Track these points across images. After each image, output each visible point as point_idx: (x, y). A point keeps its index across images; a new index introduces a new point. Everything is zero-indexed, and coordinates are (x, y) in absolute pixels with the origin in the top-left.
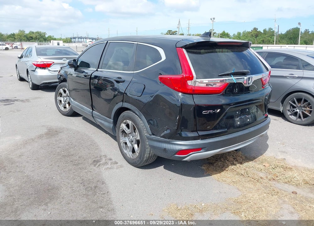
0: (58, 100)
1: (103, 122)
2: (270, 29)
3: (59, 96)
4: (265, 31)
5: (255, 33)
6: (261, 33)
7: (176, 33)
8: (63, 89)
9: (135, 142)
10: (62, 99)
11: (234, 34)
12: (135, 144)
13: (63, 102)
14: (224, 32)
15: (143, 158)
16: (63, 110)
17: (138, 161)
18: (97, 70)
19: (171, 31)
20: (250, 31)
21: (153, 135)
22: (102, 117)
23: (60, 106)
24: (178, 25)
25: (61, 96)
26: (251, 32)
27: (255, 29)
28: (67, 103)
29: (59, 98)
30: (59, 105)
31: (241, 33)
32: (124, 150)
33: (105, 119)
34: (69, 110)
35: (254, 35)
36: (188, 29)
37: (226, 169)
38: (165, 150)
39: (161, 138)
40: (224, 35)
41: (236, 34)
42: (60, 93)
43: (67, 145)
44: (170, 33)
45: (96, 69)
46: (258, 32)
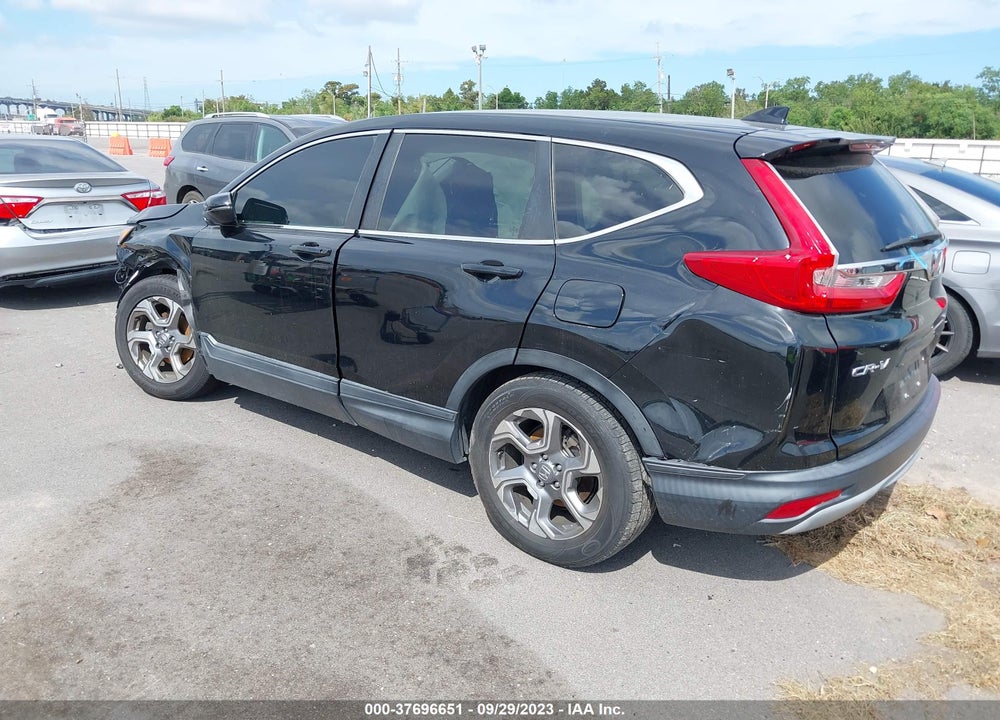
0: (130, 345)
1: (398, 418)
2: (640, 85)
3: (135, 328)
4: (625, 89)
5: (600, 95)
6: (616, 95)
7: (355, 91)
8: (153, 302)
9: (573, 483)
10: (149, 337)
11: (538, 99)
12: (570, 489)
13: (154, 350)
14: (507, 92)
15: (617, 536)
16: (157, 379)
17: (592, 547)
18: (356, 235)
19: (338, 83)
20: (585, 89)
21: (670, 457)
22: (398, 402)
23: (141, 366)
24: (366, 65)
25: (143, 329)
26: (588, 94)
27: (599, 84)
28: (176, 354)
29: (136, 336)
30: (135, 359)
31: (559, 94)
32: (513, 513)
33: (413, 407)
34: (188, 378)
35: (597, 103)
36: (396, 78)
37: (852, 541)
38: (727, 506)
39: (712, 467)
40: (509, 101)
41: (544, 98)
42: (138, 315)
43: (265, 512)
44: (333, 91)
45: (353, 231)
46: (607, 92)
